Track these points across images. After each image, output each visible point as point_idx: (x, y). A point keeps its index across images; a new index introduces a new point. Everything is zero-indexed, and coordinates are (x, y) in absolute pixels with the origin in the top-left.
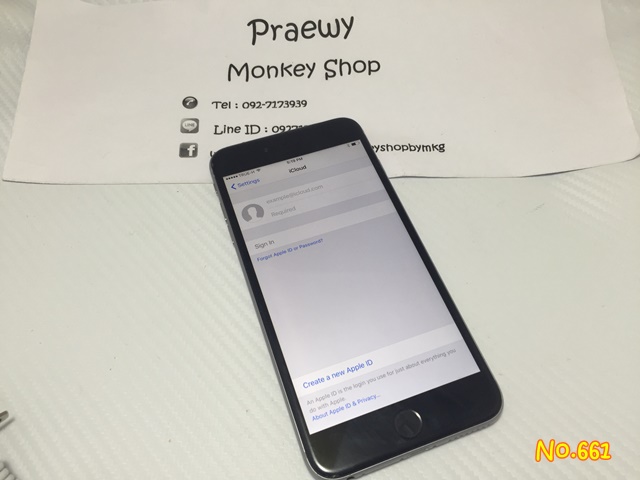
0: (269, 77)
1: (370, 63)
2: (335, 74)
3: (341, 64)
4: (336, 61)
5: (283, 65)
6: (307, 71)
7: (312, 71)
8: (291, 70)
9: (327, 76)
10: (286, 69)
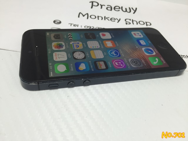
0: (98, 19)
1: (146, 23)
2: (130, 23)
3: (133, 21)
4: (130, 20)
5: (105, 17)
6: (117, 21)
7: (119, 21)
8: (109, 19)
9: (126, 24)
10: (107, 18)
